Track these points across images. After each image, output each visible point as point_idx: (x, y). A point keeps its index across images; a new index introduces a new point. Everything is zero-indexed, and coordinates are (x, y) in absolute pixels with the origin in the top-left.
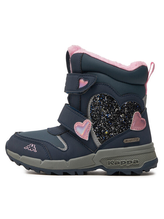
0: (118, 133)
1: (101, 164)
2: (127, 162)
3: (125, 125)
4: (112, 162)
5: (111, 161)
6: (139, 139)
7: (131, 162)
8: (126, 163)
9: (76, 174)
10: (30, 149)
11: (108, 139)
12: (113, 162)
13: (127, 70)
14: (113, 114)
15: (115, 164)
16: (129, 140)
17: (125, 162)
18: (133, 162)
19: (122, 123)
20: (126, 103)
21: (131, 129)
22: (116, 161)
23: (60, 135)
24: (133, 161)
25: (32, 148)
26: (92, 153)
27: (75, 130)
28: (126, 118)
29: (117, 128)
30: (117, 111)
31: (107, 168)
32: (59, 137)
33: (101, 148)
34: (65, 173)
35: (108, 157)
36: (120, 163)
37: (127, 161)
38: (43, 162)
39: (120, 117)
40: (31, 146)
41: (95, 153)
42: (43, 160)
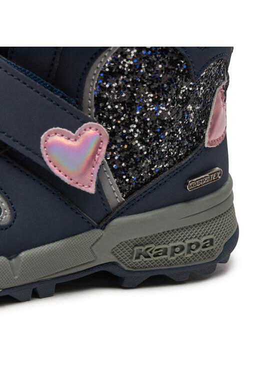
2: (186, 248)
3: (193, 133)
4: (148, 252)
5: (144, 248)
6: (221, 172)
7: (198, 245)
8: (185, 251)
12: (151, 252)
15: (155, 256)
16: (199, 182)
17: (182, 248)
18: (202, 244)
21: (206, 146)
22: (158, 247)
24: (201, 241)
26: (93, 227)
28: (199, 111)
31: (126, 268)
36: (169, 252)
37: (188, 244)
41: (103, 229)
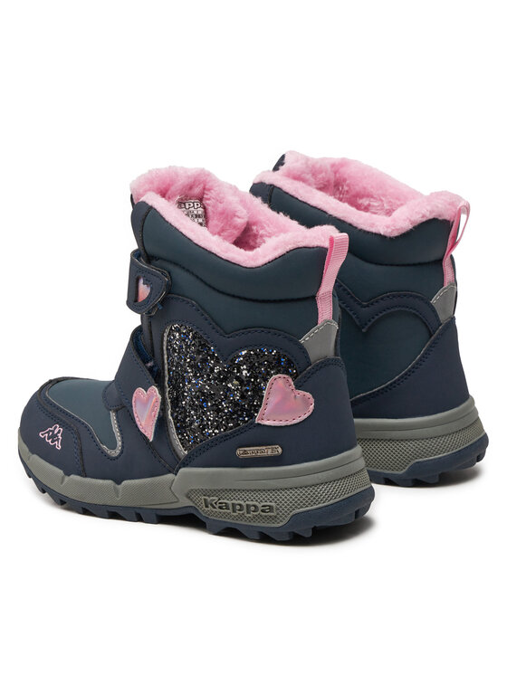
0: (225, 430)
1: (191, 504)
2: (245, 507)
3: (243, 409)
4: (213, 503)
5: (210, 499)
6: (280, 450)
7: (257, 509)
9: (139, 519)
10: (50, 441)
11: (201, 441)
12: (216, 504)
13: (244, 265)
14: (210, 380)
15: (220, 508)
16: (252, 451)
17: (242, 507)
18: (261, 508)
19: (236, 404)
20: (243, 353)
21: (257, 421)
22: (221, 501)
23: (116, 411)
25: (53, 437)
26: (170, 472)
27: (134, 409)
28: (247, 391)
29: (222, 417)
30: (220, 373)
31: (204, 515)
32: (113, 416)
33: (187, 462)
34: (114, 514)
35: (204, 488)
36: (231, 508)
37: (247, 505)
38: (67, 478)
39: (229, 389)
40: (53, 431)
41: (176, 475)
42: (68, 473)
